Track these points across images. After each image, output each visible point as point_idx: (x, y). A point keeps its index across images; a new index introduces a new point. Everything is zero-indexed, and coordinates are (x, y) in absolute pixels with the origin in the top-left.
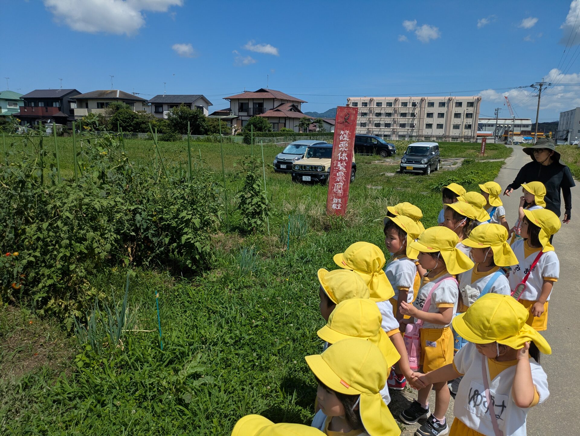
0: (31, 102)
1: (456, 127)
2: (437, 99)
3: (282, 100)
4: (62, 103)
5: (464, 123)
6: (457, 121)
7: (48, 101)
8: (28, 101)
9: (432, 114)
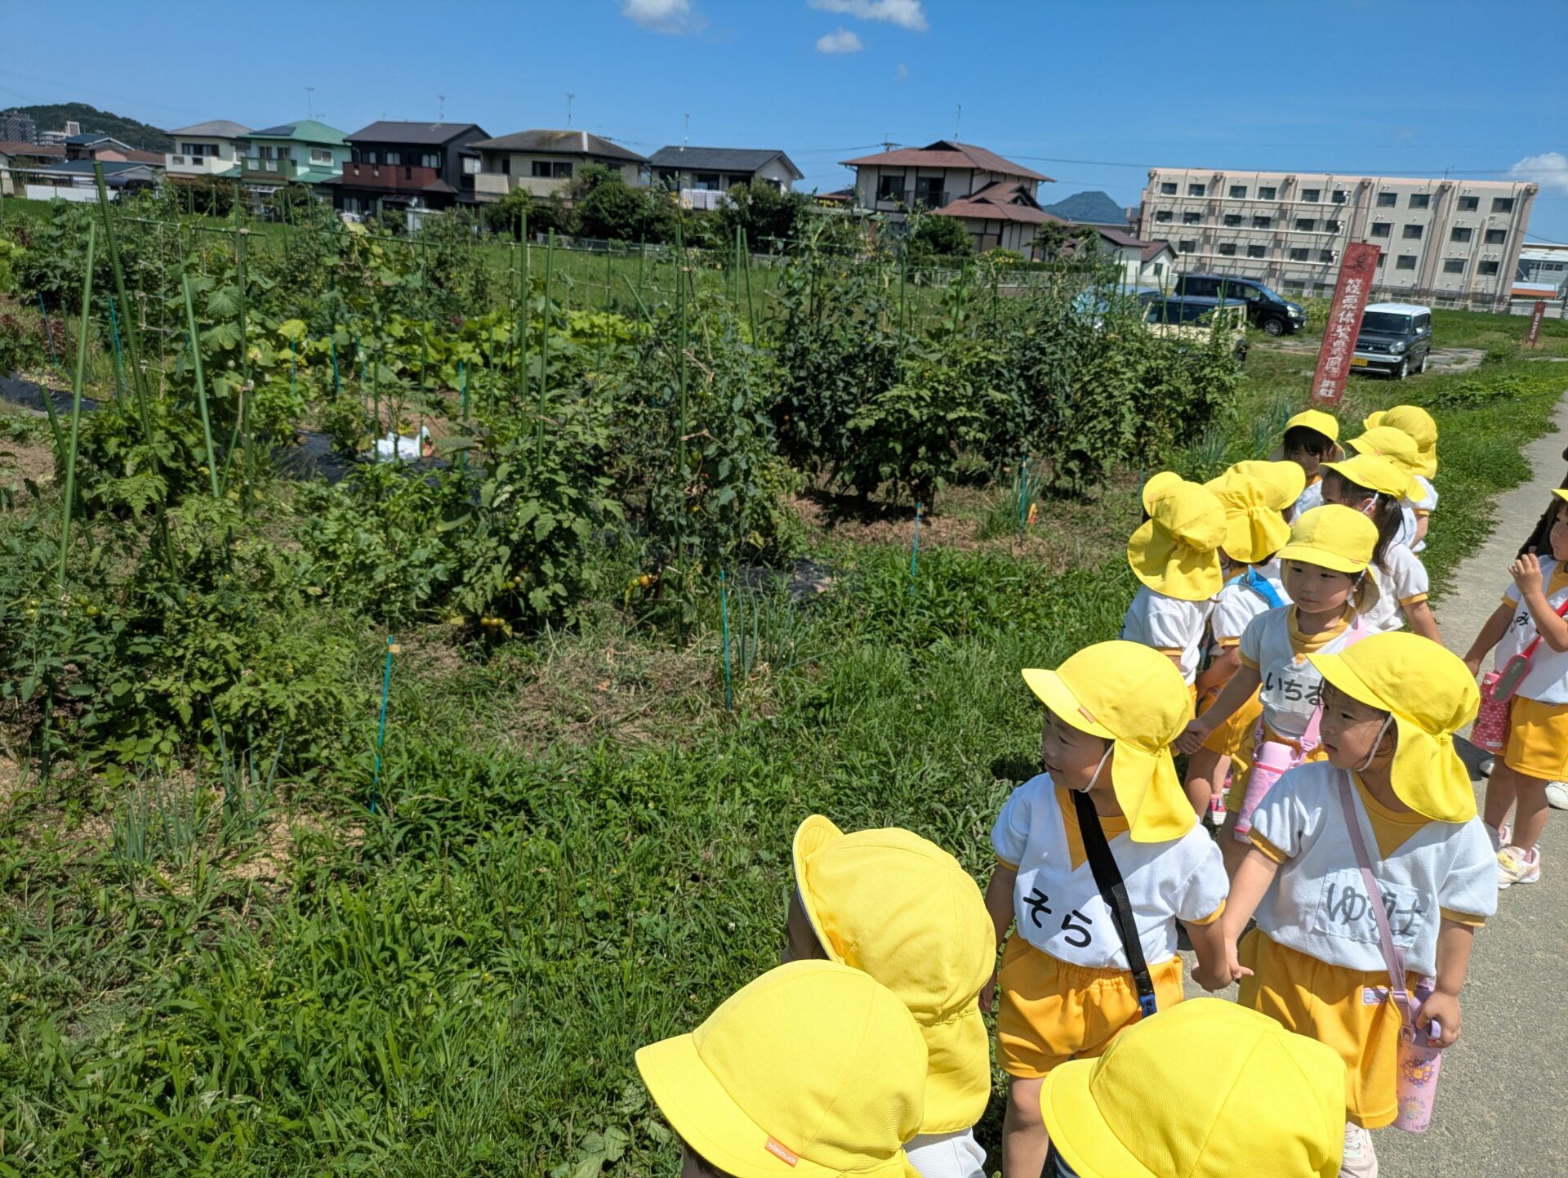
0: (368, 153)
1: (1455, 266)
2: (1405, 185)
3: (992, 173)
4: (444, 159)
5: (1480, 258)
6: (1460, 250)
7: (411, 153)
8: (361, 148)
9: (1388, 226)
